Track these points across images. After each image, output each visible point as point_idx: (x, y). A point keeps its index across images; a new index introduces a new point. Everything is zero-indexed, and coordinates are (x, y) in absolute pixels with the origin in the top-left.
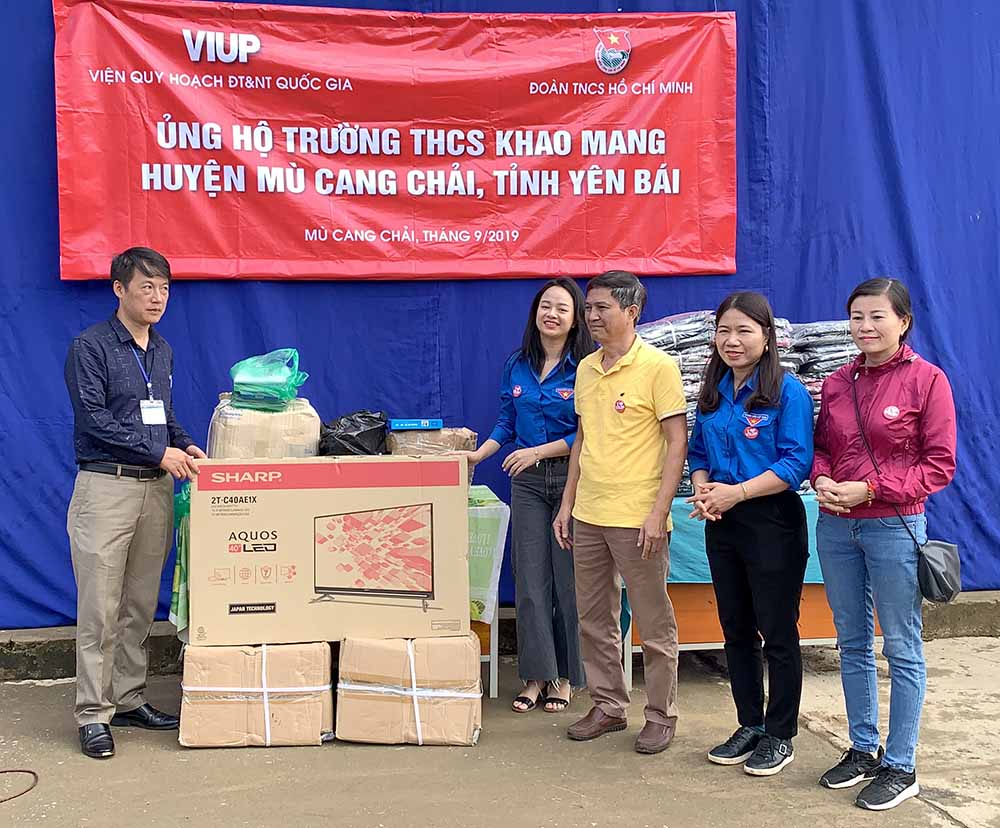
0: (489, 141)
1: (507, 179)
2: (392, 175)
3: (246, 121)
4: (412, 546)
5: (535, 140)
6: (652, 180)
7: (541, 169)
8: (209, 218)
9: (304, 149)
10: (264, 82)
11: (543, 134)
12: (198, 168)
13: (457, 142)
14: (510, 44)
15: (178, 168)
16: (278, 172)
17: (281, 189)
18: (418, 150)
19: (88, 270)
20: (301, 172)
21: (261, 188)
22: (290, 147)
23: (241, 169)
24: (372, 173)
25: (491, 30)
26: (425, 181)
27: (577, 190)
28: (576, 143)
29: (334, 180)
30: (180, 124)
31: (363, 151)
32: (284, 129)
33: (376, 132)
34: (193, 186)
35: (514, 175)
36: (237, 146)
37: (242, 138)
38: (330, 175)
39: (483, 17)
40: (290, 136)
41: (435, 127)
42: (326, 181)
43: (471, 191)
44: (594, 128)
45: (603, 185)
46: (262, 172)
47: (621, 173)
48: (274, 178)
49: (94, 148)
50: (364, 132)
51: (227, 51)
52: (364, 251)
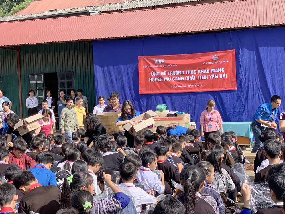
2: (183, 77)
3: (163, 71)
5: (204, 71)
6: (222, 76)
7: (205, 75)
9: (171, 75)
10: (165, 66)
11: (205, 70)
13: (192, 72)
14: (200, 58)
15: (154, 78)
16: (167, 78)
17: (167, 80)
19: (143, 93)
20: (170, 78)
23: (162, 78)
24: (180, 77)
25: (197, 56)
26: (188, 78)
27: (211, 78)
28: (210, 71)
29: (175, 79)
30: (154, 72)
31: (179, 74)
34: (156, 81)
35: (201, 76)
36: (162, 75)
37: (162, 74)
39: (196, 54)
40: (169, 73)
41: (189, 70)
42: (174, 79)
43: (194, 79)
44: (213, 69)
45: (214, 77)
46: (165, 78)
47: (217, 75)
48: (166, 79)
49: (143, 77)
50: (179, 71)
51: (160, 62)
52: (179, 88)
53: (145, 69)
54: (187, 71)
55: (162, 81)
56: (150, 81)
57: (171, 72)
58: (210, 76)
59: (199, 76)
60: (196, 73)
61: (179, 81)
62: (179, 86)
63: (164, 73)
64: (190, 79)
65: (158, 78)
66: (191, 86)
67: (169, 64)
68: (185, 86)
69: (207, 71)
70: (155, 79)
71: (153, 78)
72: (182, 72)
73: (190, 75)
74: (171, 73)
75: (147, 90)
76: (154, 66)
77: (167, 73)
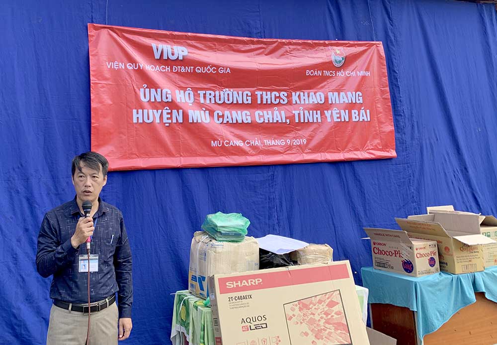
0: (289, 96)
1: (299, 114)
2: (248, 113)
3: (181, 88)
4: (335, 316)
5: (309, 96)
6: (359, 115)
7: (313, 109)
8: (165, 136)
9: (208, 101)
10: (190, 69)
11: (312, 94)
12: (160, 111)
13: (276, 97)
14: (295, 53)
15: (151, 111)
16: (197, 112)
18: (259, 102)
21: (191, 121)
22: (202, 101)
24: (239, 112)
25: (287, 47)
26: (263, 116)
27: (329, 120)
30: (151, 89)
32: (199, 92)
33: (240, 93)
34: (158, 121)
37: (182, 97)
38: (221, 114)
39: (284, 41)
40: (202, 95)
41: (267, 90)
44: (333, 91)
45: (340, 117)
47: (347, 111)
48: (195, 115)
49: (109, 102)
50: (235, 93)
51: (173, 54)
52: (239, 151)
53: (116, 73)
55: (180, 120)
56: (135, 121)
57: (208, 92)
58: (328, 114)
60: (286, 101)
61: (237, 125)
63: (187, 93)
64: (271, 121)
65: (165, 112)
66: (273, 143)
68: (257, 143)
71: (145, 111)
72: (245, 93)
73: (270, 106)
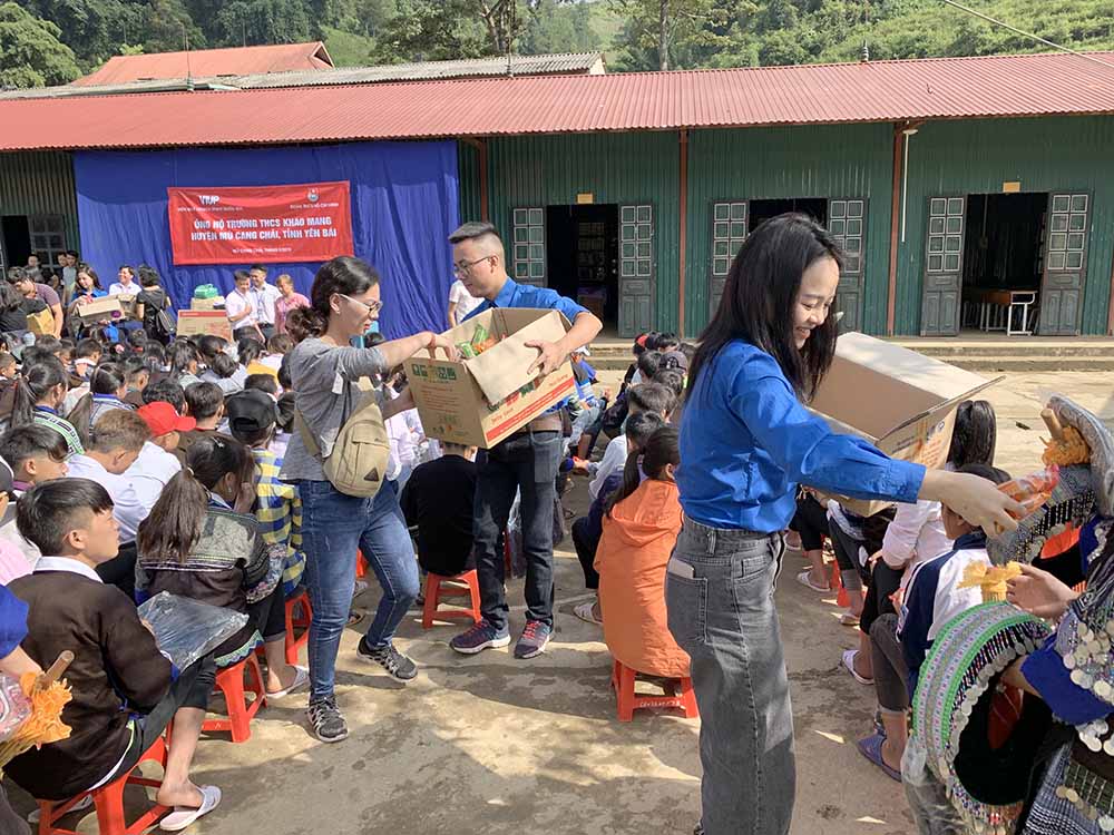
0: (282, 222)
2: (256, 233)
3: (217, 220)
5: (294, 222)
6: (328, 233)
7: (296, 230)
9: (232, 227)
10: (220, 209)
12: (205, 234)
13: (273, 223)
16: (225, 234)
17: (226, 238)
18: (262, 226)
19: (180, 262)
20: (231, 233)
21: (221, 238)
22: (229, 227)
23: (215, 233)
24: (250, 233)
25: (281, 191)
26: (264, 235)
27: (307, 236)
28: (306, 222)
29: (241, 235)
30: (200, 221)
31: (247, 227)
32: (226, 222)
33: (250, 222)
34: (205, 238)
35: (288, 232)
36: (214, 227)
41: (266, 219)
42: (238, 236)
43: (276, 237)
44: (310, 218)
45: (314, 234)
46: (222, 234)
47: (318, 231)
50: (247, 222)
51: (210, 201)
53: (183, 213)
54: (261, 221)
55: (216, 238)
56: (193, 239)
57: (232, 222)
58: (306, 232)
59: (284, 232)
60: (280, 225)
61: (249, 240)
62: (250, 251)
63: (220, 223)
64: (268, 238)
65: (208, 234)
66: (269, 250)
67: (228, 206)
68: (259, 251)
69: (299, 222)
70: (201, 236)
71: (198, 234)
72: (253, 222)
73: (269, 229)
74: (232, 224)
75: (187, 258)
76: (199, 209)
77: (226, 224)
